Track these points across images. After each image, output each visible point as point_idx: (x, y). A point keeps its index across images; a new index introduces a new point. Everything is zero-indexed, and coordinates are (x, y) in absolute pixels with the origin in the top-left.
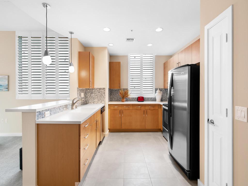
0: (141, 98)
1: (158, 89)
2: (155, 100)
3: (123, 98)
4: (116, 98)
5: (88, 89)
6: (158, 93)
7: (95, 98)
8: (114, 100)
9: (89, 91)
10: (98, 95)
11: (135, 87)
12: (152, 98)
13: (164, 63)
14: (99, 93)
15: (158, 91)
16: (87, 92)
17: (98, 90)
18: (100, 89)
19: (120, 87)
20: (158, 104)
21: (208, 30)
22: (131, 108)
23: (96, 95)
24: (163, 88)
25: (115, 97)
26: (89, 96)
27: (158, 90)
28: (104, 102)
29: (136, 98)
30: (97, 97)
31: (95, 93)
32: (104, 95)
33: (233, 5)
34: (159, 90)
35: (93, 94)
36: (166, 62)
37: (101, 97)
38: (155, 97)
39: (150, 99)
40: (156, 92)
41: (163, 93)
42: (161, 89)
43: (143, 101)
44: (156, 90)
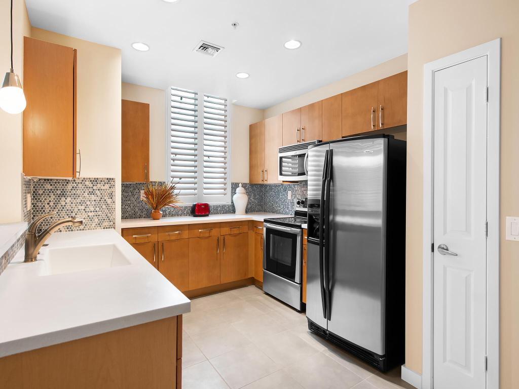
0: (203, 207)
1: (240, 185)
2: (232, 209)
3: (156, 208)
5: (45, 180)
6: (239, 193)
7: (76, 210)
9: (48, 186)
10: (88, 203)
11: (180, 179)
12: (223, 206)
13: (250, 126)
14: (91, 193)
15: (240, 190)
16: (41, 192)
17: (87, 183)
18: (95, 181)
19: (147, 176)
20: (248, 221)
21: (434, 73)
22: (186, 234)
23: (79, 201)
24: (247, 181)
26: (51, 204)
27: (239, 187)
28: (112, 223)
29: (186, 207)
30: (83, 207)
31: (76, 196)
32: (109, 201)
33: (501, 39)
34: (242, 187)
35: (69, 199)
36: (254, 124)
37: (98, 209)
38: (230, 203)
39: (219, 208)
40: (234, 192)
41: (248, 193)
42: (244, 186)
43: (207, 215)
44: (235, 186)
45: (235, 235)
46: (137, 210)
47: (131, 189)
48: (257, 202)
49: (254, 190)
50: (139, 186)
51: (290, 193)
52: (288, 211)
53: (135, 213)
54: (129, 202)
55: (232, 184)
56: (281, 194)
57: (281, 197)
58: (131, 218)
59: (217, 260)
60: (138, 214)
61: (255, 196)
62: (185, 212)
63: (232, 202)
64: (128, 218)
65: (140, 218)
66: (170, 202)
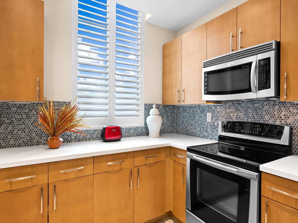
1: (154, 106)
2: (143, 132)
3: (54, 135)
4: (23, 134)
6: (153, 115)
8: (12, 142)
13: (163, 46)
15: (153, 111)
19: (40, 94)
20: (166, 147)
22: (89, 170)
25: (20, 132)
27: (152, 108)
29: (95, 131)
34: (156, 108)
36: (168, 43)
38: (143, 125)
39: (132, 131)
40: (147, 114)
41: (161, 115)
42: (158, 107)
43: (119, 140)
44: (148, 108)
45: (151, 165)
46: (34, 135)
47: (27, 111)
48: (169, 123)
49: (167, 111)
50: (36, 107)
51: (209, 115)
52: (206, 134)
53: (31, 139)
54: (23, 126)
55: (146, 105)
56: (197, 116)
57: (197, 118)
58: (26, 146)
59: (130, 197)
60: (35, 141)
61: (168, 117)
62: (94, 136)
63: (146, 124)
64: (21, 146)
65: (38, 145)
66: (73, 126)
